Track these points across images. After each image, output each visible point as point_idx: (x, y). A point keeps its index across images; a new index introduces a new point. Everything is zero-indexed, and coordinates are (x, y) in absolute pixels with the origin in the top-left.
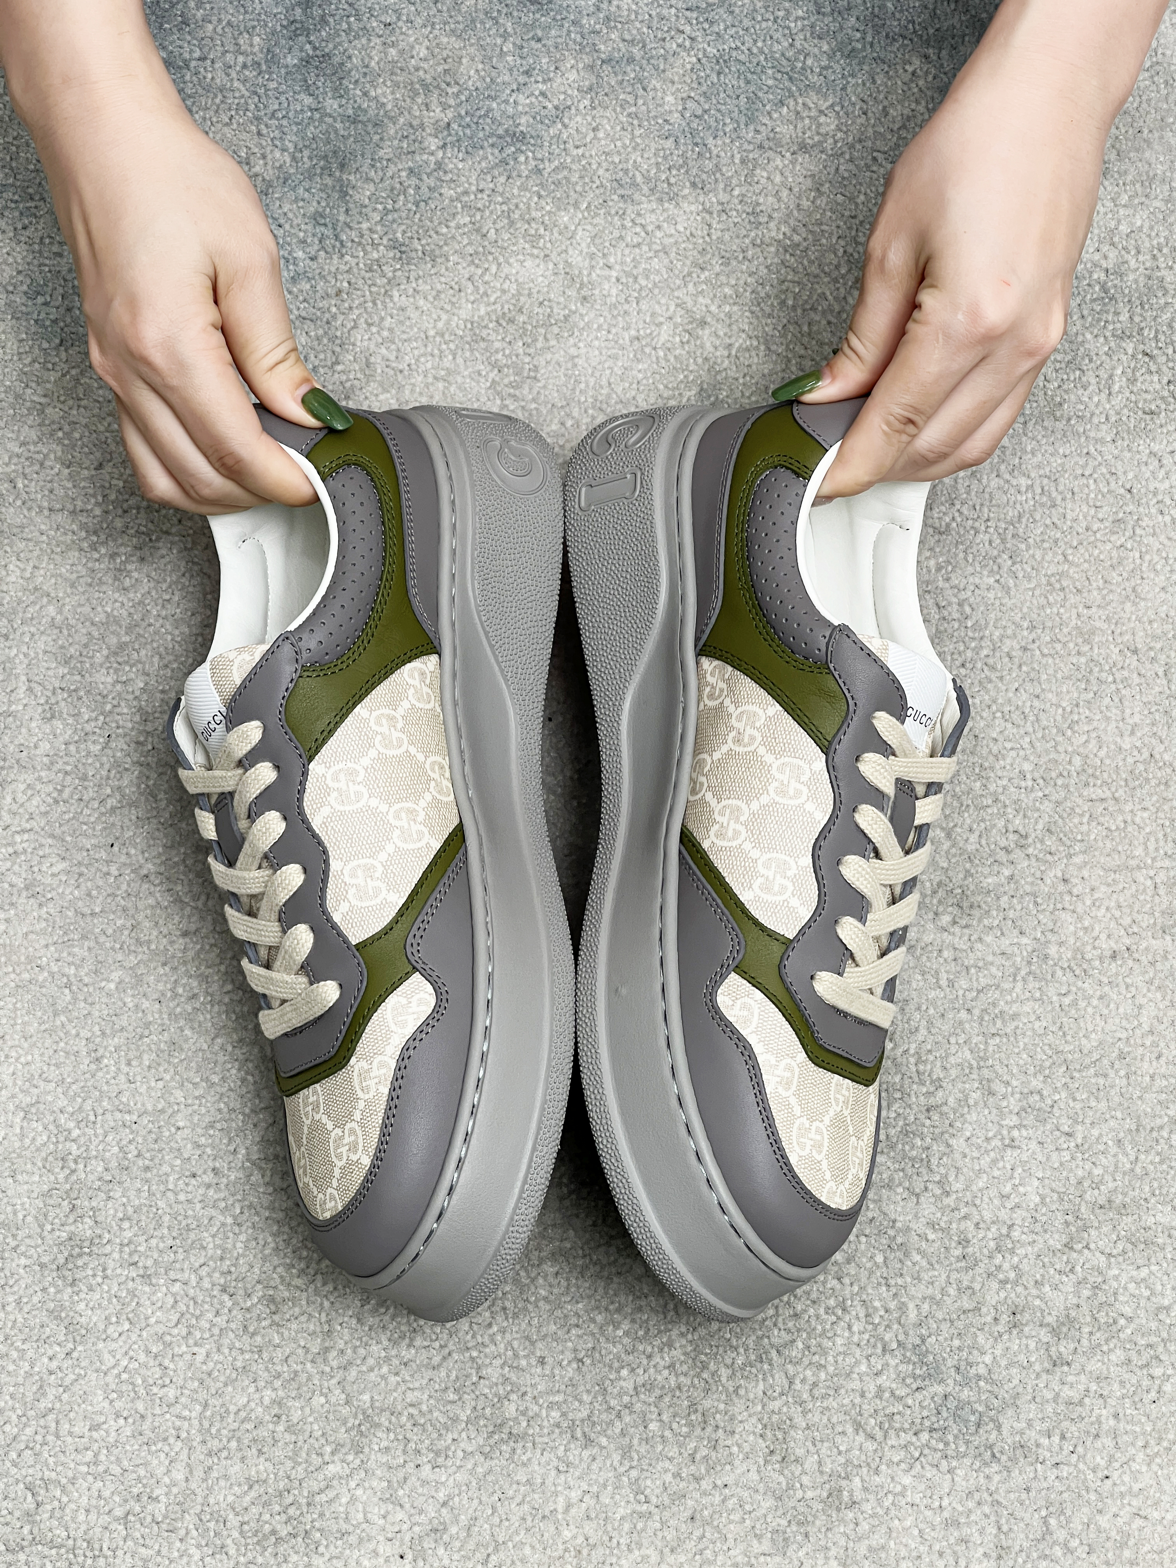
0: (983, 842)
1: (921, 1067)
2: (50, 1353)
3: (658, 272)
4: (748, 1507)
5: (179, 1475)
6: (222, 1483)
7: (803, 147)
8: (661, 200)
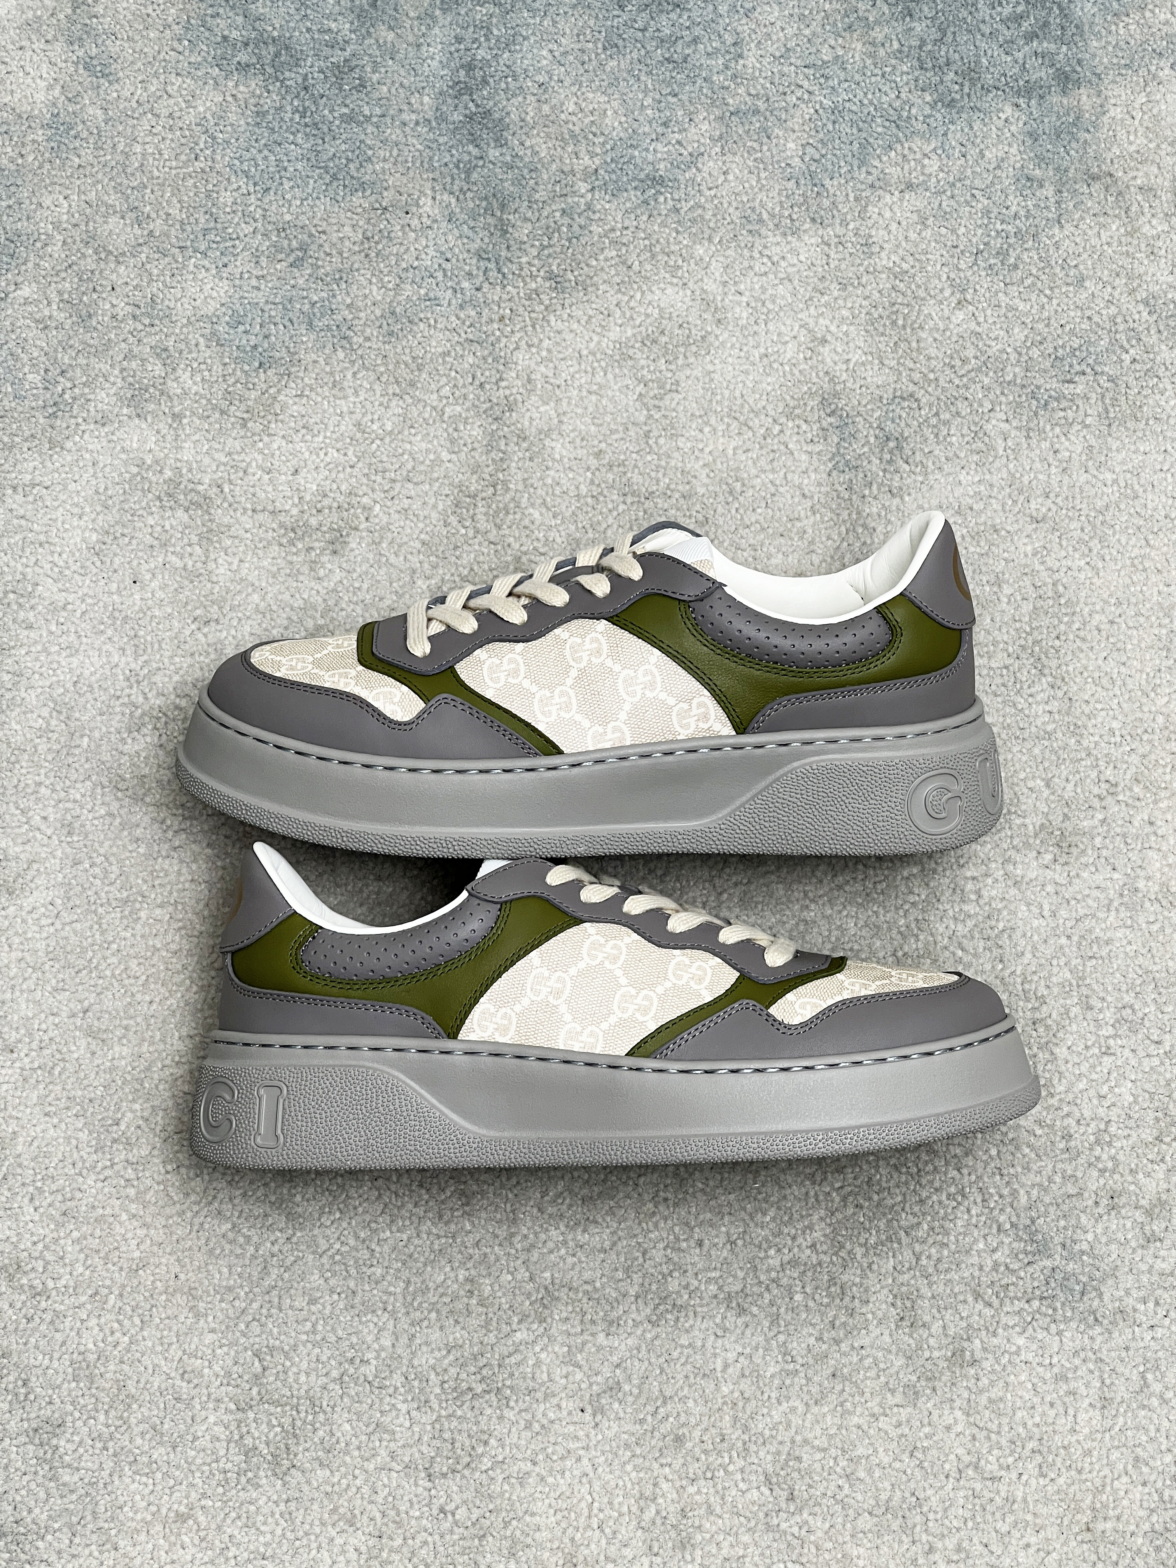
0: (1079, 790)
1: (1027, 986)
2: (272, 1238)
3: (783, 297)
4: (882, 1366)
5: (387, 1342)
6: (424, 1348)
7: (910, 186)
8: (785, 234)
